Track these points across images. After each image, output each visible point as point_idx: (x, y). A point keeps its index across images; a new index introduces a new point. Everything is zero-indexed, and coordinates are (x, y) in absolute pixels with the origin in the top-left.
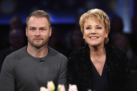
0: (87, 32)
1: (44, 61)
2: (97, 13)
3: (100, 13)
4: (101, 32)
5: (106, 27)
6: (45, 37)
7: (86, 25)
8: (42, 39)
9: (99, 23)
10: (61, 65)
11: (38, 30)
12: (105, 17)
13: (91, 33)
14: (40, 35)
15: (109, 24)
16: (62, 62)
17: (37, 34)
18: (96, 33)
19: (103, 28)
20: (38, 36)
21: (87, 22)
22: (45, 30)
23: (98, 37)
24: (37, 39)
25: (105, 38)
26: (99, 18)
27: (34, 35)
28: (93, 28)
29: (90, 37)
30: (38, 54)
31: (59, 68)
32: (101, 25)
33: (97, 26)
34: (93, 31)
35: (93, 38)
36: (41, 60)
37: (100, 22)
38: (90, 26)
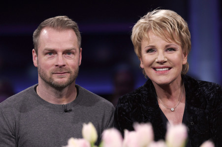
0: (148, 58)
1: (70, 110)
2: (164, 20)
3: (170, 19)
4: (175, 56)
6: (73, 67)
7: (145, 45)
8: (69, 72)
9: (170, 40)
10: (104, 117)
11: (60, 54)
13: (156, 60)
14: (65, 64)
16: (105, 112)
18: (166, 60)
19: (179, 48)
20: (61, 67)
21: (148, 40)
22: (73, 53)
23: (170, 68)
24: (59, 72)
25: (184, 66)
26: (169, 29)
27: (53, 65)
28: (161, 51)
29: (155, 69)
30: (59, 100)
32: (174, 43)
33: (167, 46)
34: (160, 56)
35: (161, 70)
37: (173, 39)
38: (153, 46)
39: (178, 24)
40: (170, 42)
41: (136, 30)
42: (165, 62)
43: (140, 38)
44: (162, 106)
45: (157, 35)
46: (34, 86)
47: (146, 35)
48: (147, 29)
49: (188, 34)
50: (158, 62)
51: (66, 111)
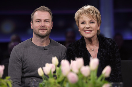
0: (82, 26)
1: (47, 49)
2: (89, 9)
3: (92, 9)
4: (94, 26)
5: (98, 22)
6: (49, 27)
7: (81, 21)
8: (46, 29)
9: (92, 18)
10: (62, 53)
11: (43, 21)
12: (97, 13)
13: (86, 27)
14: (45, 25)
15: (100, 18)
16: (62, 50)
17: (43, 25)
18: (90, 27)
19: (96, 22)
20: (43, 27)
21: (82, 18)
22: (49, 22)
23: (91, 31)
24: (42, 29)
25: (98, 31)
26: (92, 14)
27: (39, 26)
28: (88, 23)
29: (85, 31)
30: (42, 43)
31: (60, 55)
32: (93, 20)
33: (90, 21)
34: (87, 25)
35: (88, 31)
36: (45, 49)
37: (93, 18)
38: (84, 21)
39: (96, 12)
40: (92, 19)
41: (77, 14)
42: (90, 28)
43: (79, 18)
44: (88, 48)
45: (86, 16)
46: (30, 39)
47: (81, 16)
48: (81, 14)
49: (100, 16)
50: (86, 28)
51: (45, 50)
